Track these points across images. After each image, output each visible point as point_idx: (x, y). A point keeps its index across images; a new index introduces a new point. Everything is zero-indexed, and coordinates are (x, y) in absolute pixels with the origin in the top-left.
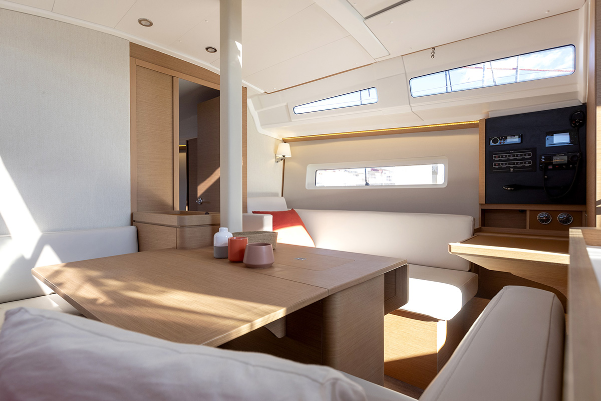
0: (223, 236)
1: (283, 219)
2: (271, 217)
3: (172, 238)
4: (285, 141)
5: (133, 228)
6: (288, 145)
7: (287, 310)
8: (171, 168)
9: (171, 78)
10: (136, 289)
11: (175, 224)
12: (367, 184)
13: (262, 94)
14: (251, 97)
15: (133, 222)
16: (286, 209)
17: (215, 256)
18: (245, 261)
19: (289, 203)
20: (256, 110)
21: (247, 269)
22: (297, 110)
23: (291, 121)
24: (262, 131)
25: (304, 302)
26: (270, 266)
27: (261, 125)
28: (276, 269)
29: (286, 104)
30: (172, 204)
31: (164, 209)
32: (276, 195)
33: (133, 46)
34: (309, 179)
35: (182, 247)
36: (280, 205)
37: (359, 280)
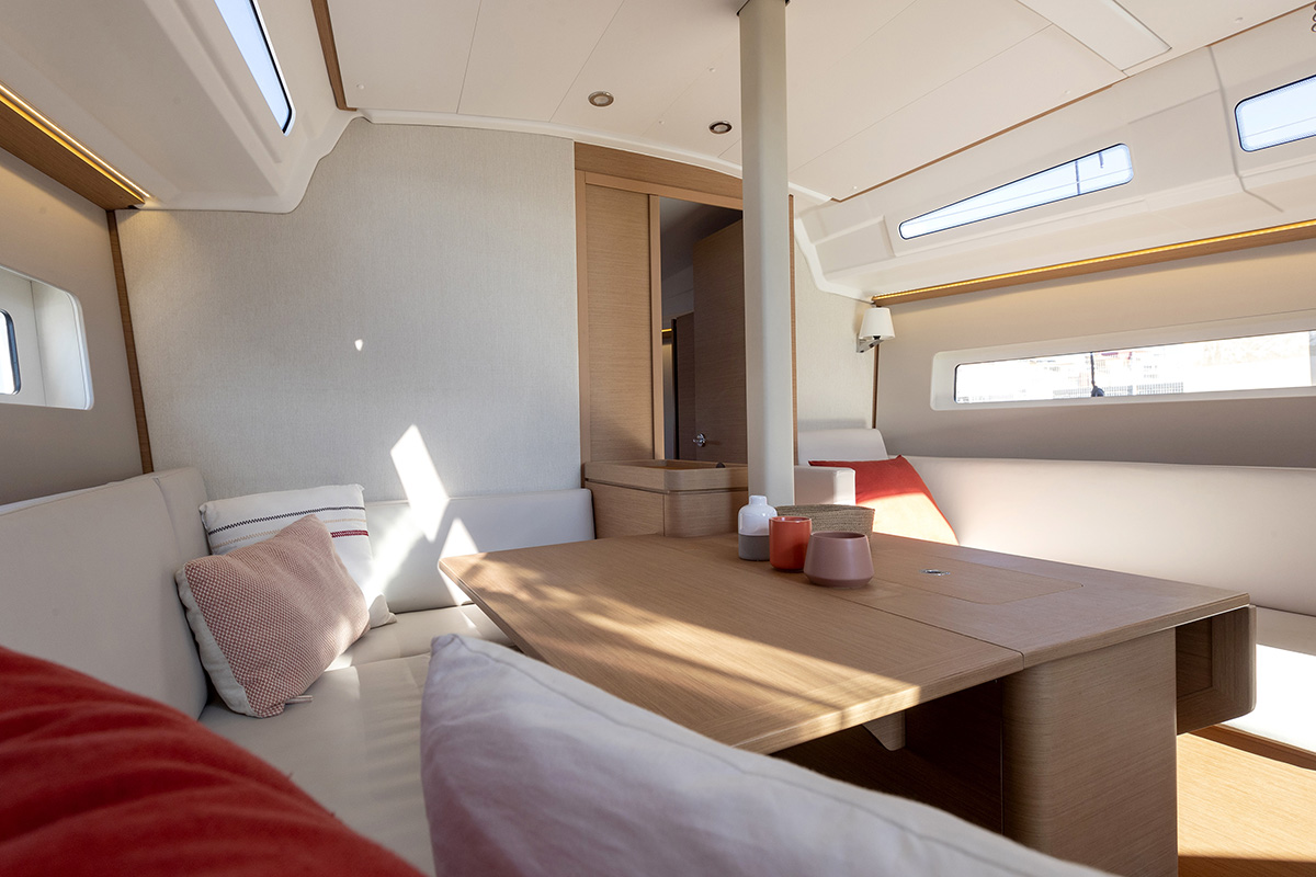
0: (759, 514)
1: (879, 477)
2: (852, 473)
3: (653, 515)
4: (878, 303)
5: (586, 493)
6: (885, 311)
7: (923, 692)
8: (649, 375)
9: (645, 199)
10: (601, 611)
11: (661, 486)
12: (1097, 392)
13: (825, 205)
14: (801, 215)
15: (584, 481)
16: (886, 457)
17: (740, 555)
18: (807, 569)
19: (889, 444)
20: (812, 241)
21: (813, 588)
22: (908, 230)
23: (894, 256)
24: (825, 285)
25: (961, 679)
26: (863, 585)
27: (824, 274)
28: (879, 593)
29: (880, 219)
30: (651, 447)
31: (638, 457)
32: (859, 425)
33: (580, 148)
34: (938, 387)
35: (673, 534)
36: (872, 446)
37: (1105, 636)
